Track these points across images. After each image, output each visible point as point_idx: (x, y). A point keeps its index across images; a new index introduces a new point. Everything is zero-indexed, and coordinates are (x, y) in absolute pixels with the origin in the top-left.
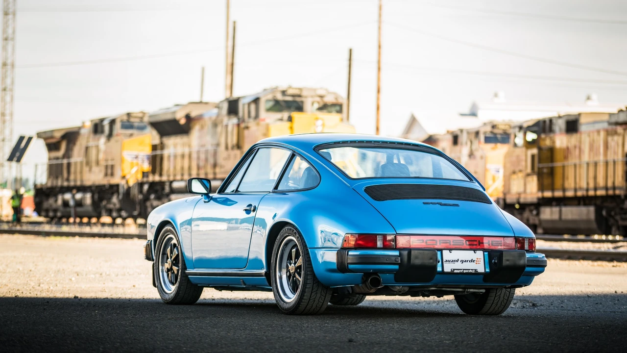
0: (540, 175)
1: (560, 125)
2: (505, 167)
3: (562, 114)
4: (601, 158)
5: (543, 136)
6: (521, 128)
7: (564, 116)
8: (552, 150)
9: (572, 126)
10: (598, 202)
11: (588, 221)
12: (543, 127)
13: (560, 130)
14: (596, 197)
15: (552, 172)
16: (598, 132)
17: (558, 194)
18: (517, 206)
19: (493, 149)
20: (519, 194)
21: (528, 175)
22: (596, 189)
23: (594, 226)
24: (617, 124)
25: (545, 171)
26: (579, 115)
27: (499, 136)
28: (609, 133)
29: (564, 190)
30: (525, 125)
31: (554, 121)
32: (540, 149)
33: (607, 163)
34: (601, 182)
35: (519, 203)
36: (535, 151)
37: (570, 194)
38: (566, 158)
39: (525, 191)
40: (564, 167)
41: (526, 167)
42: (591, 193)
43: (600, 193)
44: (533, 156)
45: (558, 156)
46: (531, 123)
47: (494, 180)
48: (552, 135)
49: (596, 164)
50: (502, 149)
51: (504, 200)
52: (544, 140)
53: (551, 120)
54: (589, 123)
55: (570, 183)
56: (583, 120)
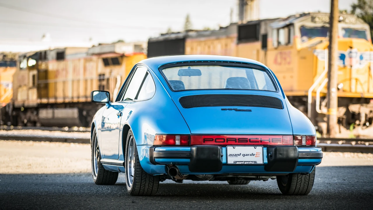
0: (39, 88)
1: (52, 55)
2: (13, 82)
3: (52, 48)
4: (81, 77)
5: (40, 62)
6: (25, 57)
7: (54, 50)
8: (46, 72)
9: (61, 56)
10: (80, 106)
11: (73, 119)
12: (40, 56)
13: (53, 58)
14: (78, 103)
15: (47, 86)
16: (79, 60)
17: (52, 101)
18: (22, 109)
19: (5, 71)
20: (24, 101)
21: (30, 88)
22: (78, 97)
23: (77, 121)
24: (93, 54)
25: (42, 86)
26: (65, 48)
27: (8, 63)
28: (87, 60)
29: (56, 98)
30: (28, 55)
31: (48, 53)
32: (39, 71)
33: (86, 81)
34: (82, 93)
35: (23, 106)
36: (35, 72)
37: (60, 100)
38: (56, 76)
39: (28, 99)
40: (56, 83)
41: (28, 83)
42: (75, 100)
43: (82, 100)
44: (34, 76)
45: (51, 75)
46: (32, 54)
47: (5, 91)
48: (46, 61)
49: (78, 81)
50: (11, 71)
51: (13, 105)
52: (41, 65)
53: (45, 52)
54: (72, 55)
55: (60, 93)
56: (68, 52)
